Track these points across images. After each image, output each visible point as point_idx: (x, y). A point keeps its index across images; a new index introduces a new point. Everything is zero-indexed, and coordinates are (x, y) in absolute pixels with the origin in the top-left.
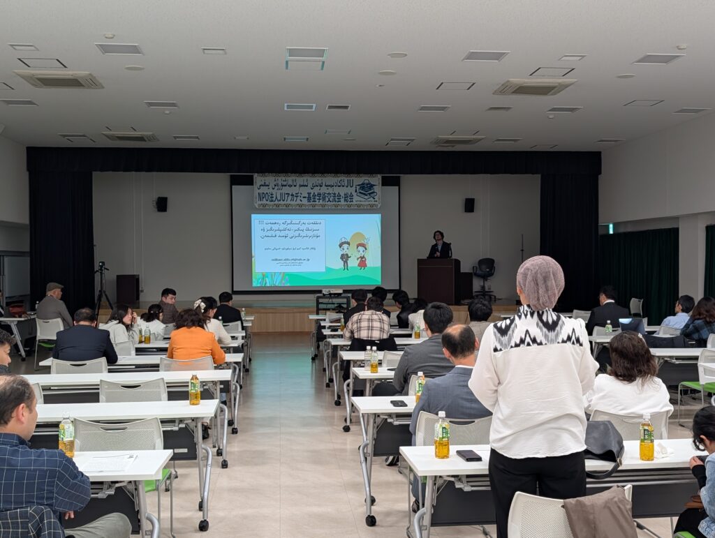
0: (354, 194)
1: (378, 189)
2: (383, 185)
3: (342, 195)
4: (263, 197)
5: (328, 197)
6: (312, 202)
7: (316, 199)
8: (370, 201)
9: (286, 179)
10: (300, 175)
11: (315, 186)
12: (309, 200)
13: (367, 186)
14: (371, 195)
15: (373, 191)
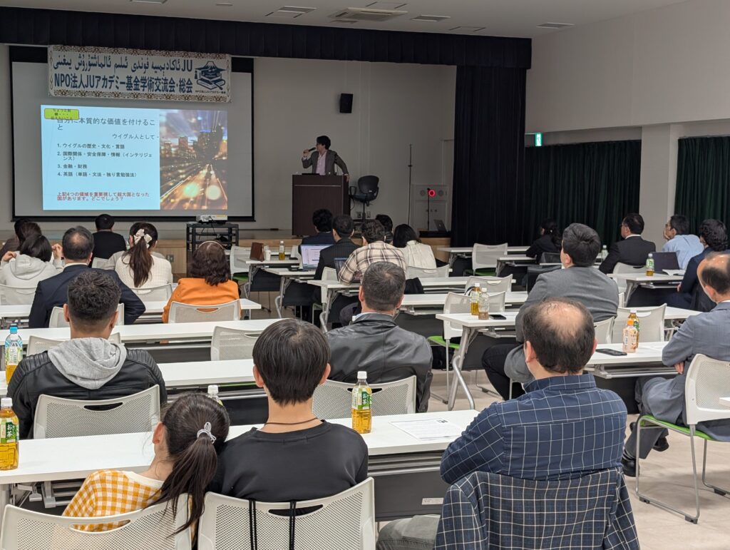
1: (227, 75)
2: (234, 70)
3: (177, 82)
4: (62, 80)
5: (156, 83)
6: (133, 89)
7: (140, 86)
8: (215, 92)
9: (95, 56)
10: (116, 51)
11: (137, 68)
12: (130, 87)
13: (212, 71)
14: (216, 83)
15: (219, 78)
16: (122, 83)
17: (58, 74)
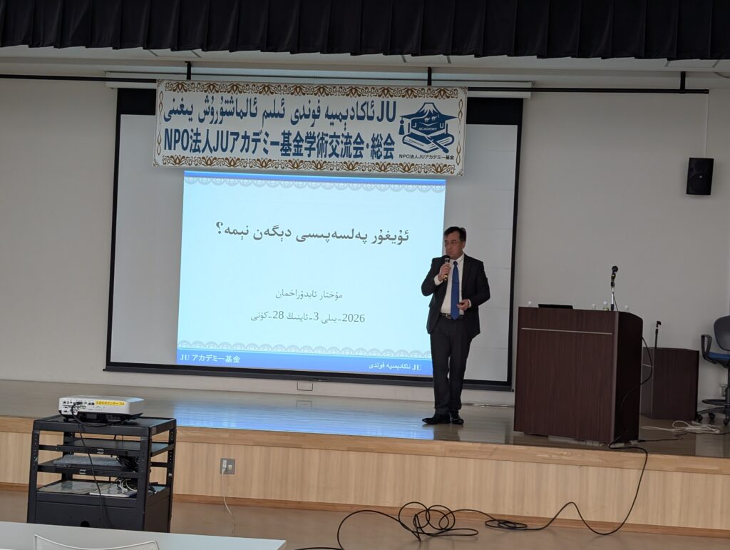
0: (397, 138)
1: (457, 126)
3: (367, 139)
4: (177, 139)
5: (331, 144)
6: (291, 154)
7: (303, 149)
8: (435, 157)
9: (232, 98)
10: (267, 89)
11: (301, 117)
12: (286, 150)
13: (431, 119)
14: (438, 142)
15: (444, 131)
16: (273, 143)
17: (171, 130)
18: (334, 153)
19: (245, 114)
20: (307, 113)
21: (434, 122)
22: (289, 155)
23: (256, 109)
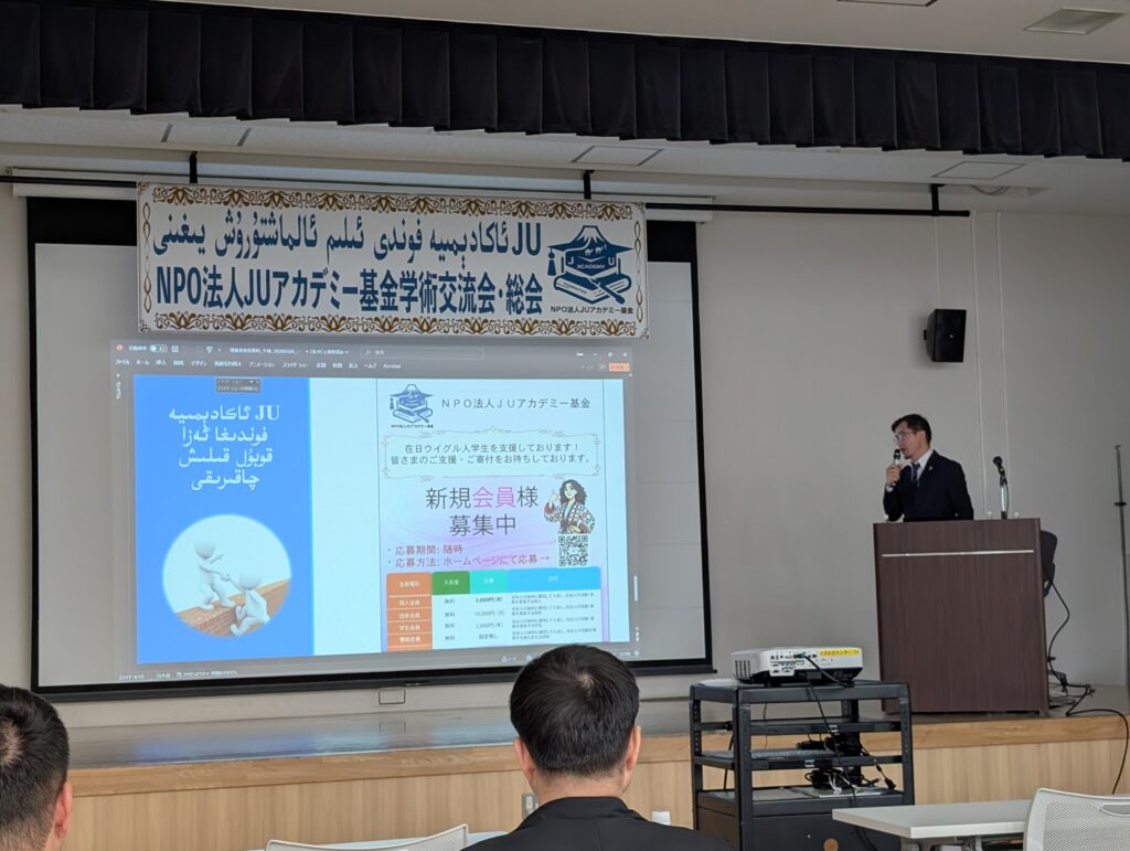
0: (546, 281)
3: (500, 283)
4: (179, 284)
5: (442, 290)
6: (379, 308)
7: (397, 299)
8: (605, 309)
9: (272, 214)
10: (330, 200)
11: (391, 247)
12: (369, 302)
13: (594, 252)
14: (608, 286)
15: (614, 270)
16: (347, 290)
17: (169, 269)
18: (448, 305)
19: (297, 243)
20: (400, 240)
21: (598, 256)
22: (375, 309)
23: (315, 233)
